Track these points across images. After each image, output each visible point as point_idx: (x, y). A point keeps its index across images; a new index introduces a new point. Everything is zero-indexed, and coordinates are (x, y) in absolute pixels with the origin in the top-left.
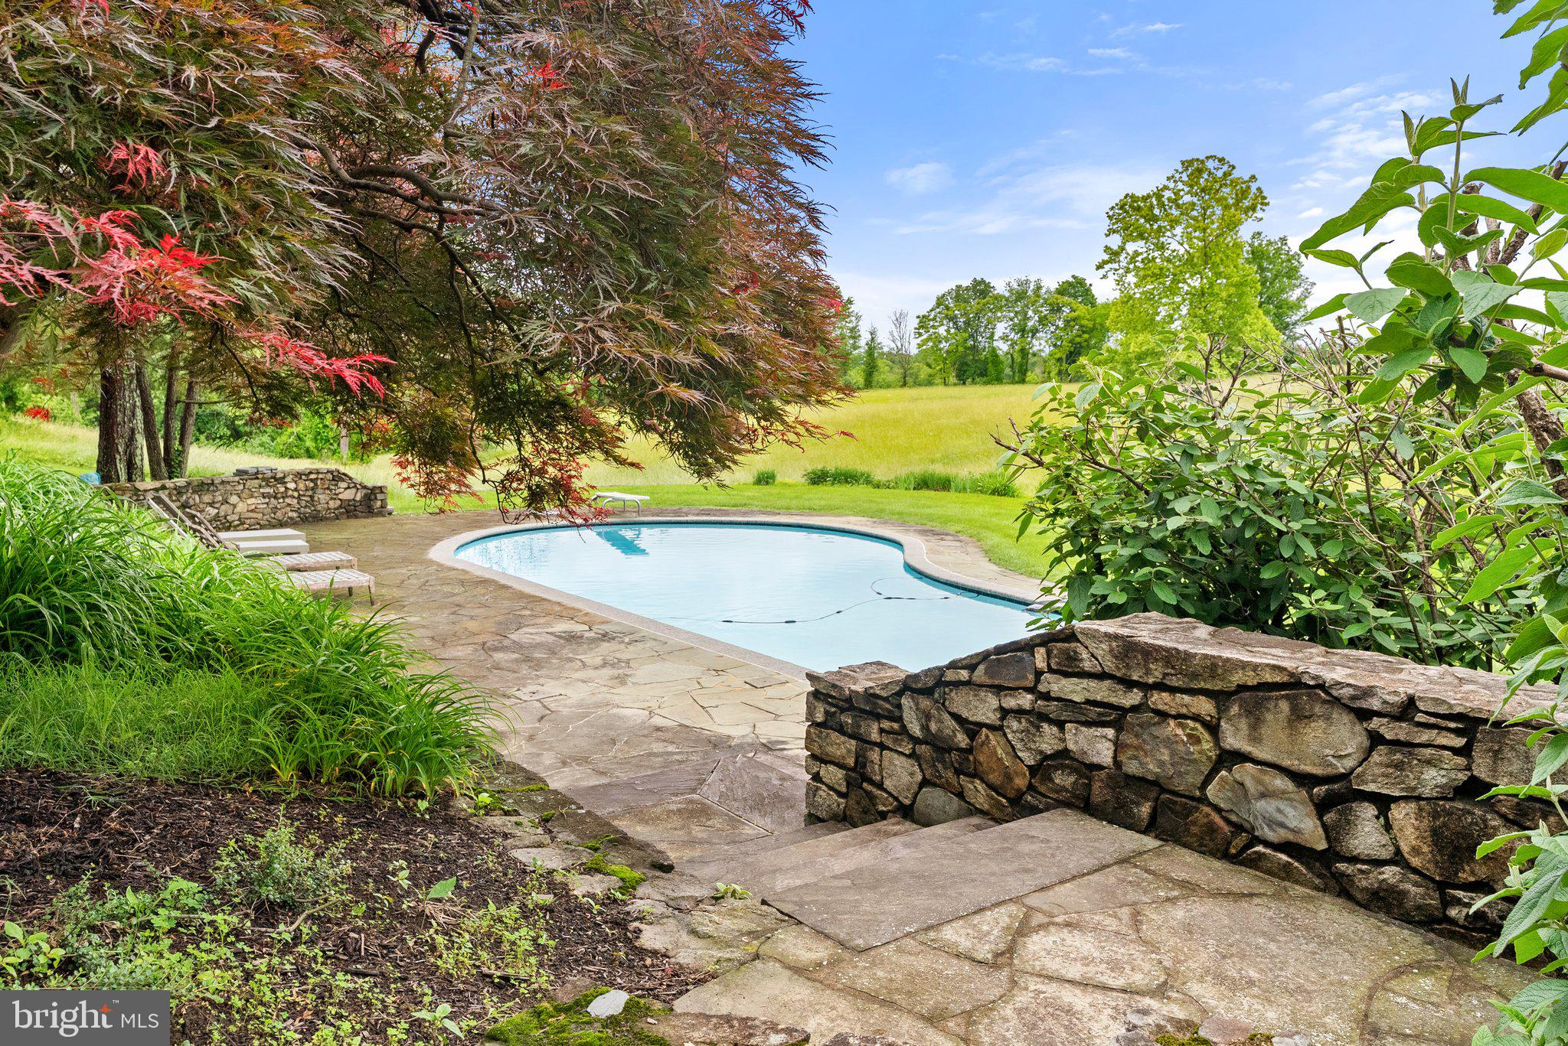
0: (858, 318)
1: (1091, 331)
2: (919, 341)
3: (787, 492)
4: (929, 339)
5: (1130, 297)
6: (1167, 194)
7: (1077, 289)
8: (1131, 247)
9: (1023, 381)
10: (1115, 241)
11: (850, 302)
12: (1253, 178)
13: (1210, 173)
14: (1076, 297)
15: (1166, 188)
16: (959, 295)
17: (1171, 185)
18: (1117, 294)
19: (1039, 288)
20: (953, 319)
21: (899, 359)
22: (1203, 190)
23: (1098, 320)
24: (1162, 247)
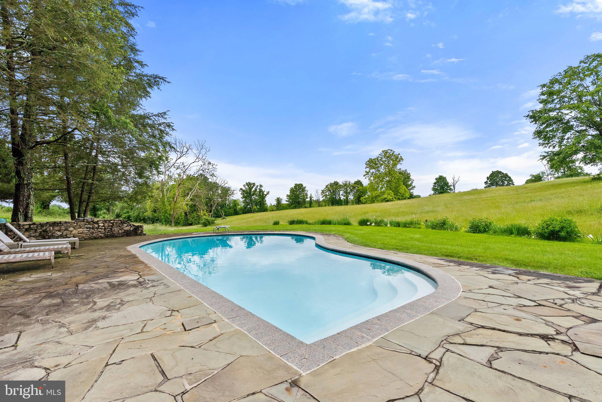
0: (307, 191)
1: (362, 192)
2: (322, 196)
3: (282, 226)
4: (324, 195)
5: (372, 183)
6: (379, 158)
7: (359, 183)
8: (372, 171)
9: (347, 205)
10: (368, 170)
11: (305, 187)
12: (399, 154)
13: (389, 153)
14: (358, 185)
15: (379, 157)
16: (331, 185)
17: (380, 156)
18: (369, 182)
19: (350, 183)
20: (330, 191)
21: (318, 202)
22: (388, 157)
23: (364, 190)
24: (379, 171)
